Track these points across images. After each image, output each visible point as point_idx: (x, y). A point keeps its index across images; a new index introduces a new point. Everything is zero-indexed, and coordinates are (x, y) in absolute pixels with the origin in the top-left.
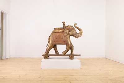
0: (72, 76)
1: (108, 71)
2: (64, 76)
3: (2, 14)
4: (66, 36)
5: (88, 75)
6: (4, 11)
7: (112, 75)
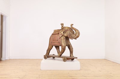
0: (71, 77)
1: (108, 72)
2: (63, 77)
3: (2, 16)
4: (61, 37)
5: (88, 77)
6: (4, 14)
7: (112, 77)
